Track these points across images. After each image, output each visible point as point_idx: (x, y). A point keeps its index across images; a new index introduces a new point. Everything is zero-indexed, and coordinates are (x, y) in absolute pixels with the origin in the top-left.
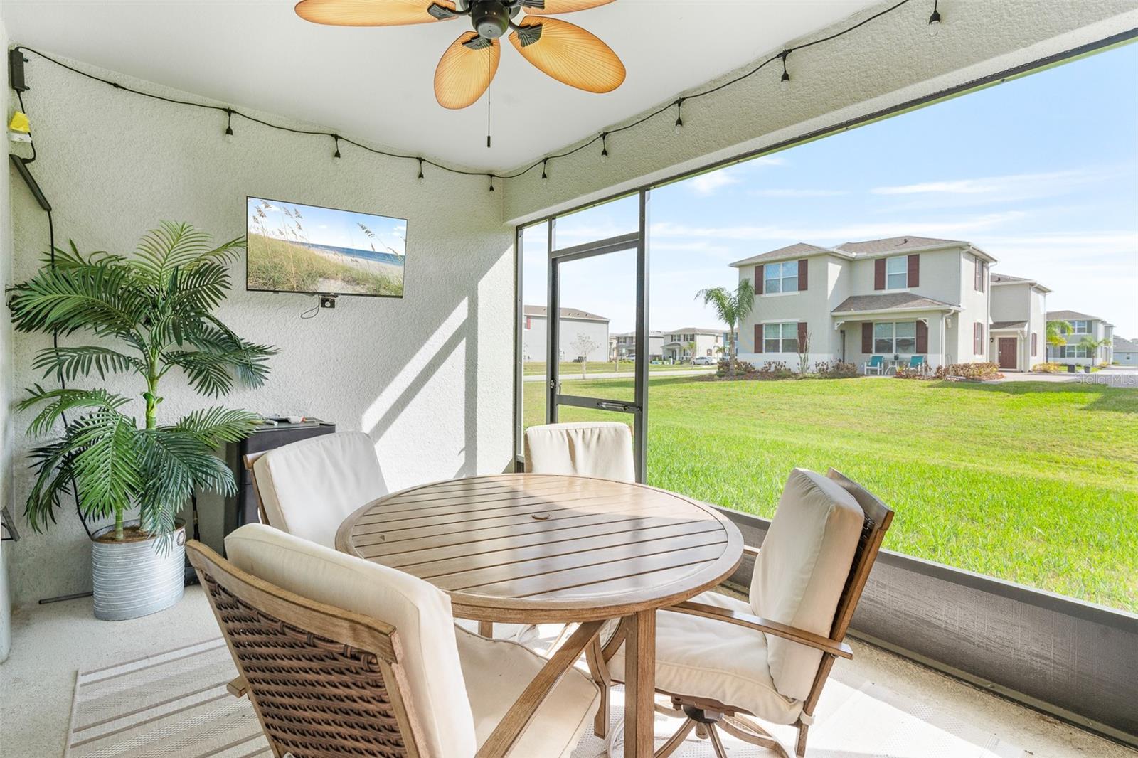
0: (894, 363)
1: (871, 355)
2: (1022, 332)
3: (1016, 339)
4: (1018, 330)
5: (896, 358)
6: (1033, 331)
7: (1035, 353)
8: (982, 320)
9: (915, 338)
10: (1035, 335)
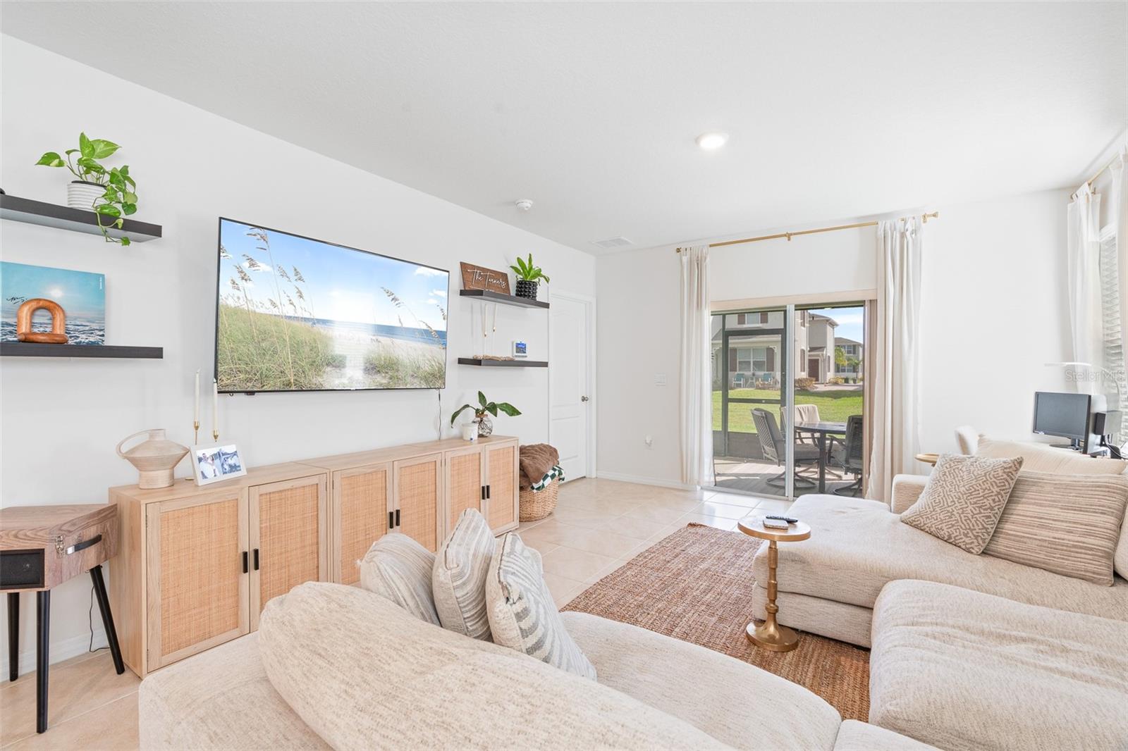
0: (752, 379)
1: (736, 373)
2: (823, 355)
3: (818, 360)
4: (820, 353)
5: (754, 375)
6: (828, 354)
7: (829, 371)
8: (804, 348)
9: (765, 360)
10: (829, 357)
